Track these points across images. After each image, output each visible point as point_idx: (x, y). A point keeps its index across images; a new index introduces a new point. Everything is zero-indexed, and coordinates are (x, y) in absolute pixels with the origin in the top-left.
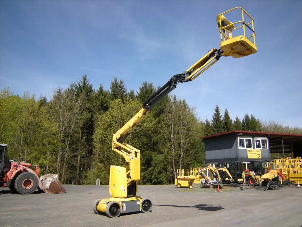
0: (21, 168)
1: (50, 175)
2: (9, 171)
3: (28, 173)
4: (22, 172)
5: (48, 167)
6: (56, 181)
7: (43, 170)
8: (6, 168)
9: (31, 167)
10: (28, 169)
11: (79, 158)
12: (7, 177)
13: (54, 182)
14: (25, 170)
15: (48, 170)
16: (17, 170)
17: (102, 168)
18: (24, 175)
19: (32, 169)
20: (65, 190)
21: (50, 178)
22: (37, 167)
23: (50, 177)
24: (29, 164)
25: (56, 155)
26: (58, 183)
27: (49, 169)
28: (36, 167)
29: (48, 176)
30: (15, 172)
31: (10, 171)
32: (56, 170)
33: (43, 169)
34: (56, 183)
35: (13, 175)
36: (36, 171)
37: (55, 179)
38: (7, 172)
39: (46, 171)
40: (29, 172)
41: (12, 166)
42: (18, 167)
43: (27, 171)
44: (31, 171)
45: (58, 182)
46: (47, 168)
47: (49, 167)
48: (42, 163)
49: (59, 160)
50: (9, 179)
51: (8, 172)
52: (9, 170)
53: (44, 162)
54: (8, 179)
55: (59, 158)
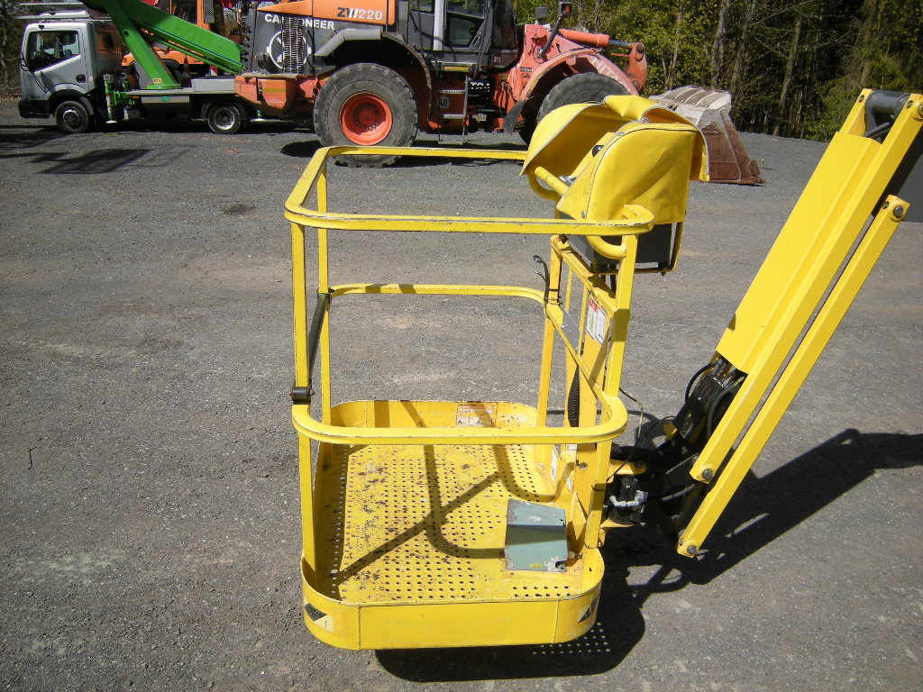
0: (565, 51)
1: (691, 93)
2: (514, 64)
3: (592, 76)
4: (570, 74)
5: (678, 59)
6: (721, 126)
7: (658, 71)
8: (503, 51)
9: (606, 51)
10: (593, 61)
11: (797, 30)
12: (509, 91)
13: (712, 127)
14: (583, 66)
15: (676, 72)
16: (545, 60)
17: (893, 76)
18: (577, 84)
19: (614, 60)
20: (755, 173)
21: (690, 106)
22: (634, 51)
23: (690, 102)
24: (601, 38)
25: (713, 10)
26: (726, 135)
27: (679, 69)
28: (630, 49)
29: (682, 99)
30: (539, 70)
31: (518, 65)
32: (706, 70)
33: (659, 64)
34: (720, 134)
35: (531, 84)
36: (631, 69)
37: (717, 117)
38: (507, 69)
39: (667, 73)
40: (600, 72)
41: (528, 44)
42: (554, 50)
43: (593, 69)
44: (606, 70)
45: (729, 132)
46: (673, 65)
47: (680, 58)
48: (655, 43)
49: (720, 31)
50: (515, 101)
51: (513, 70)
52: (518, 60)
53: (664, 38)
54: (511, 100)
55: (721, 23)
